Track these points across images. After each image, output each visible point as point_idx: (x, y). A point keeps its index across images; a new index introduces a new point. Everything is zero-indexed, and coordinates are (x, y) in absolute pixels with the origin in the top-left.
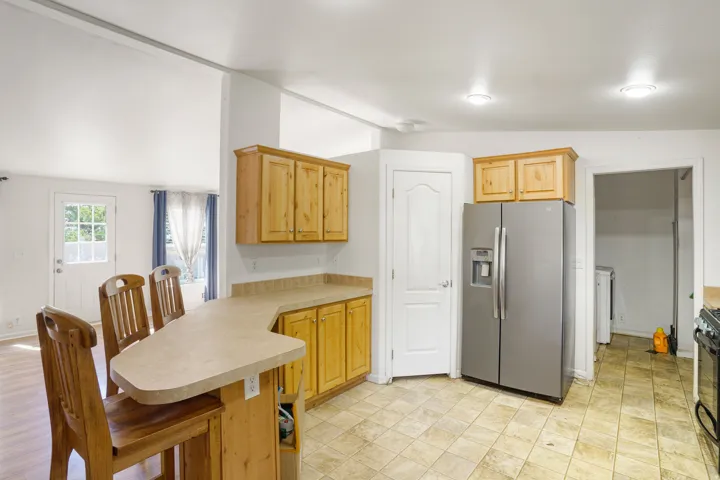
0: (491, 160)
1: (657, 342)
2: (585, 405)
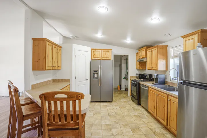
0: (95, 49)
1: (118, 88)
2: (116, 101)
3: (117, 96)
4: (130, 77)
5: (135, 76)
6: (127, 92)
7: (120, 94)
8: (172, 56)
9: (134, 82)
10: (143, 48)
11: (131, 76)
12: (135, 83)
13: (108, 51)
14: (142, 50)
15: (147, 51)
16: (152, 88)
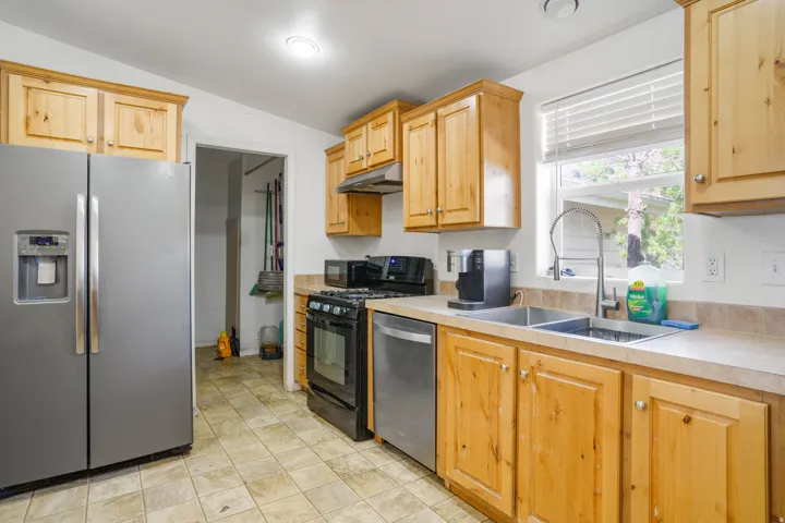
0: (47, 76)
1: (222, 347)
2: (212, 440)
3: (223, 401)
4: (298, 278)
5: (322, 272)
6: (275, 363)
7: (235, 380)
8: (545, 150)
9: (327, 308)
10: (379, 111)
11: (299, 272)
12: (337, 310)
13: (157, 104)
14: (370, 124)
15: (406, 127)
16: (469, 333)
